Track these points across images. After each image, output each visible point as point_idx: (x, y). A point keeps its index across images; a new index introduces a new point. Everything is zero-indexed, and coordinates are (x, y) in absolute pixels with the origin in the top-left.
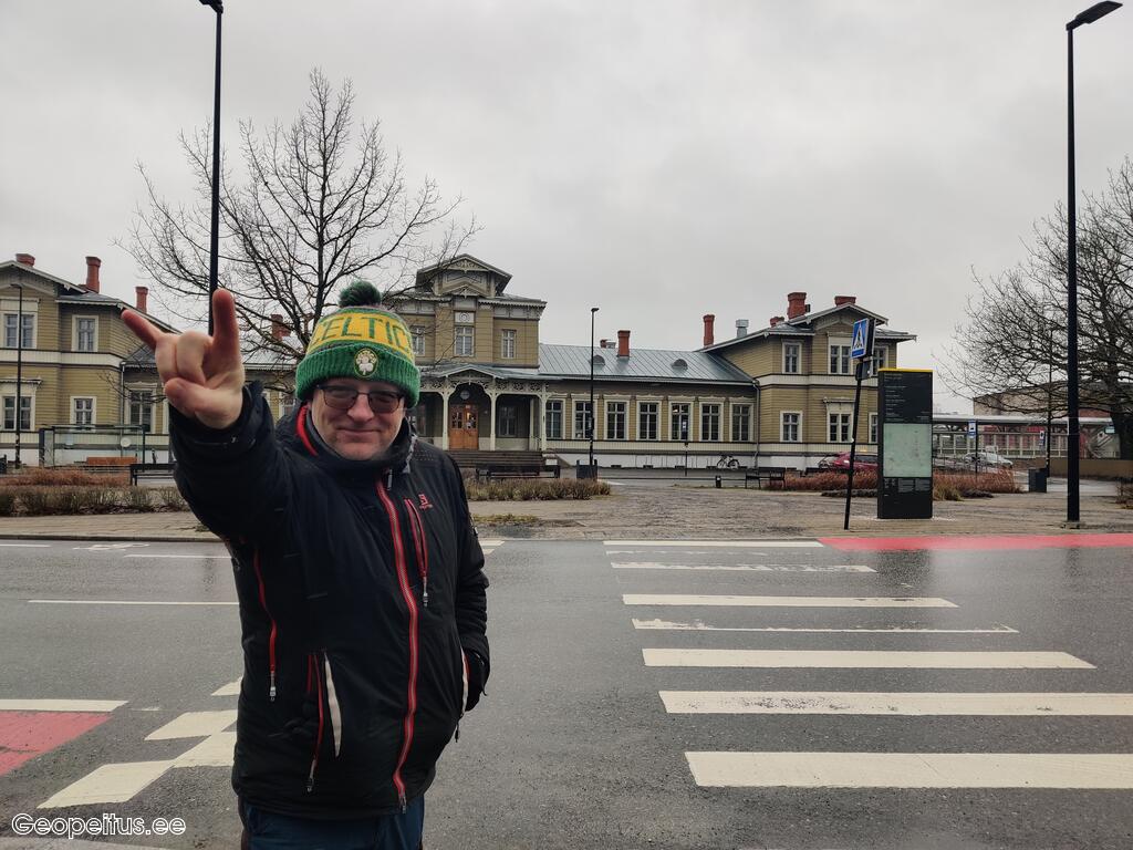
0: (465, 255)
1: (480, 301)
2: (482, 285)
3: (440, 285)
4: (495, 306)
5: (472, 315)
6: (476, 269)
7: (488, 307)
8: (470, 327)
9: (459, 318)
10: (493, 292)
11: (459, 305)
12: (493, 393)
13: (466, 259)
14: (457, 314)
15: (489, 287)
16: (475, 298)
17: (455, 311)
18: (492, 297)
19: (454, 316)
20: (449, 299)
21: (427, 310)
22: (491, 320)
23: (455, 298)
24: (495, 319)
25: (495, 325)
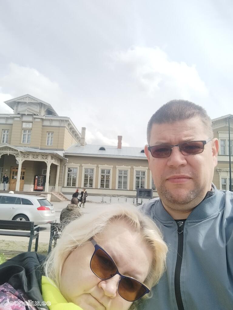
0: (28, 95)
1: (35, 117)
2: (36, 109)
4: (42, 119)
5: (31, 124)
6: (33, 101)
7: (39, 120)
8: (30, 130)
11: (25, 119)
12: (20, 161)
14: (24, 124)
15: (41, 111)
16: (32, 115)
17: (23, 122)
18: (43, 115)
19: (22, 125)
20: (19, 116)
21: (10, 122)
22: (41, 127)
23: (23, 115)
24: (43, 126)
25: (42, 129)
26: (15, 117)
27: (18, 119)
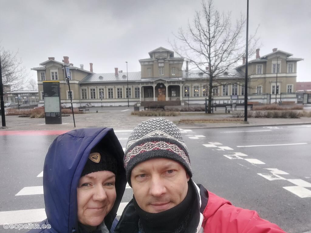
0: (161, 47)
1: (165, 59)
2: (165, 55)
3: (155, 56)
4: (169, 61)
5: (163, 64)
6: (164, 51)
7: (167, 61)
8: (163, 67)
9: (160, 65)
10: (169, 57)
11: (160, 61)
12: (167, 85)
13: (161, 48)
14: (159, 64)
15: (168, 56)
16: (164, 59)
18: (169, 58)
19: (158, 64)
20: (157, 60)
21: (151, 63)
22: (168, 64)
23: (158, 59)
24: (170, 64)
25: (169, 66)
26: (154, 61)
27: (156, 62)
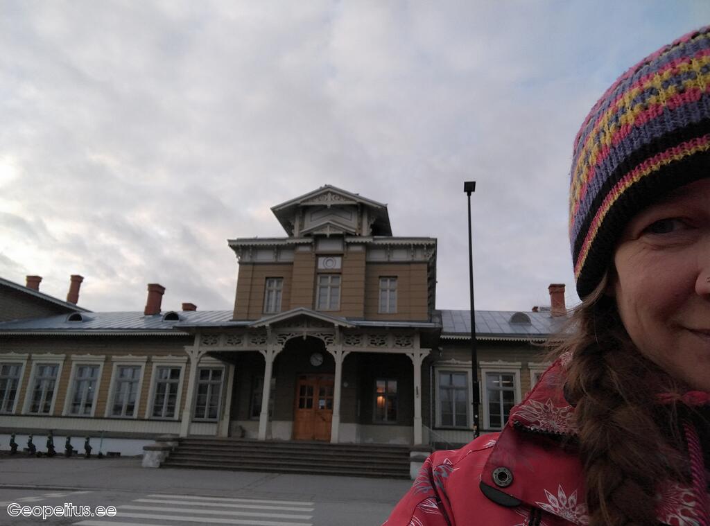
1: (348, 240)
5: (338, 260)
7: (359, 249)
8: (337, 275)
9: (323, 264)
12: (338, 351)
14: (321, 260)
16: (342, 237)
19: (317, 262)
20: (309, 240)
23: (317, 238)
25: (367, 270)
26: (300, 244)
27: (307, 249)
